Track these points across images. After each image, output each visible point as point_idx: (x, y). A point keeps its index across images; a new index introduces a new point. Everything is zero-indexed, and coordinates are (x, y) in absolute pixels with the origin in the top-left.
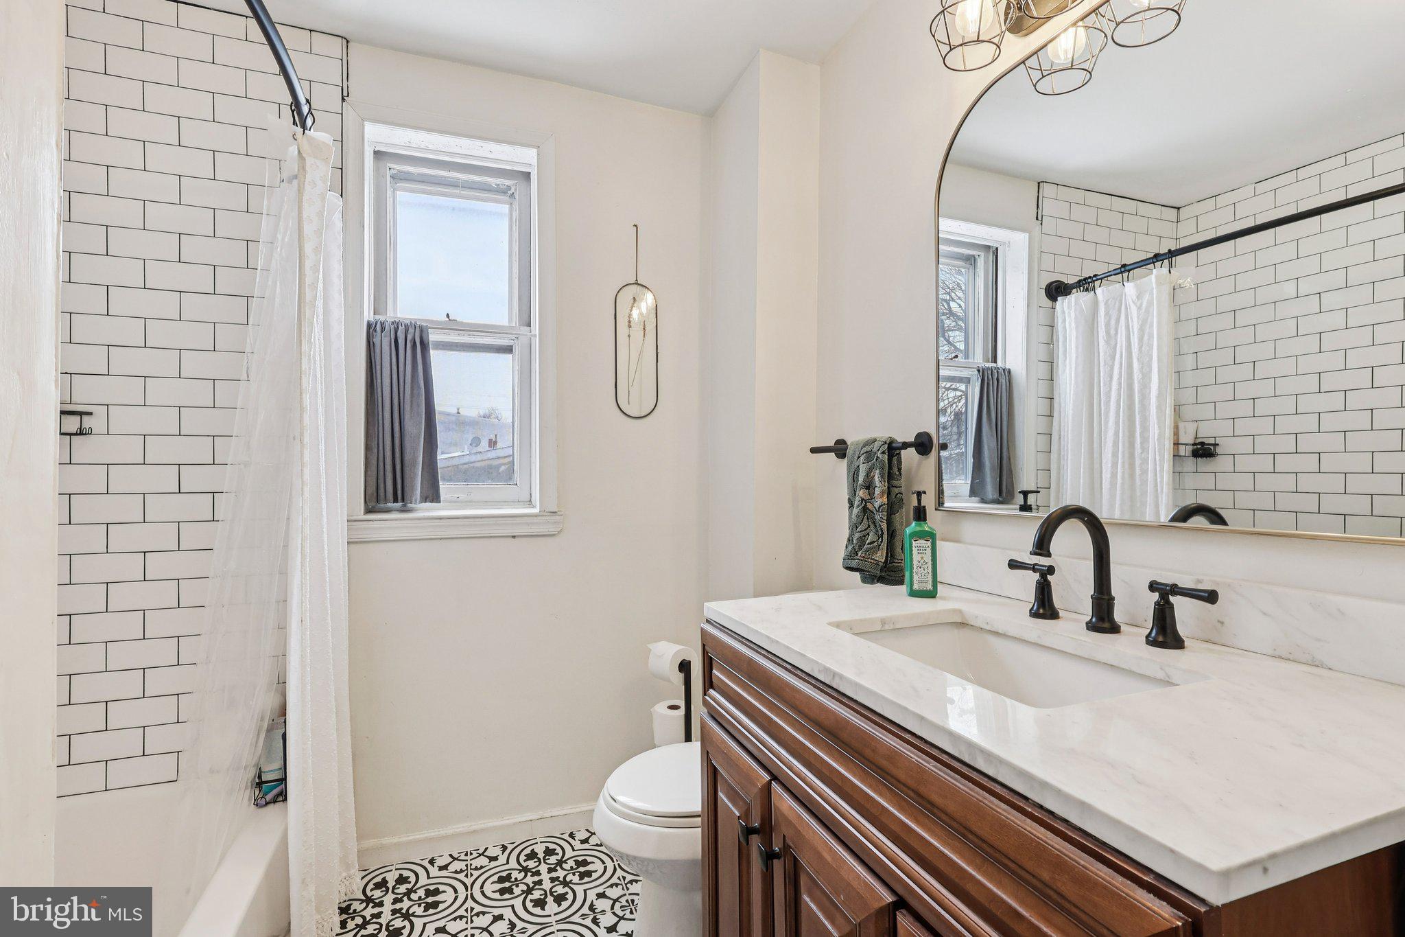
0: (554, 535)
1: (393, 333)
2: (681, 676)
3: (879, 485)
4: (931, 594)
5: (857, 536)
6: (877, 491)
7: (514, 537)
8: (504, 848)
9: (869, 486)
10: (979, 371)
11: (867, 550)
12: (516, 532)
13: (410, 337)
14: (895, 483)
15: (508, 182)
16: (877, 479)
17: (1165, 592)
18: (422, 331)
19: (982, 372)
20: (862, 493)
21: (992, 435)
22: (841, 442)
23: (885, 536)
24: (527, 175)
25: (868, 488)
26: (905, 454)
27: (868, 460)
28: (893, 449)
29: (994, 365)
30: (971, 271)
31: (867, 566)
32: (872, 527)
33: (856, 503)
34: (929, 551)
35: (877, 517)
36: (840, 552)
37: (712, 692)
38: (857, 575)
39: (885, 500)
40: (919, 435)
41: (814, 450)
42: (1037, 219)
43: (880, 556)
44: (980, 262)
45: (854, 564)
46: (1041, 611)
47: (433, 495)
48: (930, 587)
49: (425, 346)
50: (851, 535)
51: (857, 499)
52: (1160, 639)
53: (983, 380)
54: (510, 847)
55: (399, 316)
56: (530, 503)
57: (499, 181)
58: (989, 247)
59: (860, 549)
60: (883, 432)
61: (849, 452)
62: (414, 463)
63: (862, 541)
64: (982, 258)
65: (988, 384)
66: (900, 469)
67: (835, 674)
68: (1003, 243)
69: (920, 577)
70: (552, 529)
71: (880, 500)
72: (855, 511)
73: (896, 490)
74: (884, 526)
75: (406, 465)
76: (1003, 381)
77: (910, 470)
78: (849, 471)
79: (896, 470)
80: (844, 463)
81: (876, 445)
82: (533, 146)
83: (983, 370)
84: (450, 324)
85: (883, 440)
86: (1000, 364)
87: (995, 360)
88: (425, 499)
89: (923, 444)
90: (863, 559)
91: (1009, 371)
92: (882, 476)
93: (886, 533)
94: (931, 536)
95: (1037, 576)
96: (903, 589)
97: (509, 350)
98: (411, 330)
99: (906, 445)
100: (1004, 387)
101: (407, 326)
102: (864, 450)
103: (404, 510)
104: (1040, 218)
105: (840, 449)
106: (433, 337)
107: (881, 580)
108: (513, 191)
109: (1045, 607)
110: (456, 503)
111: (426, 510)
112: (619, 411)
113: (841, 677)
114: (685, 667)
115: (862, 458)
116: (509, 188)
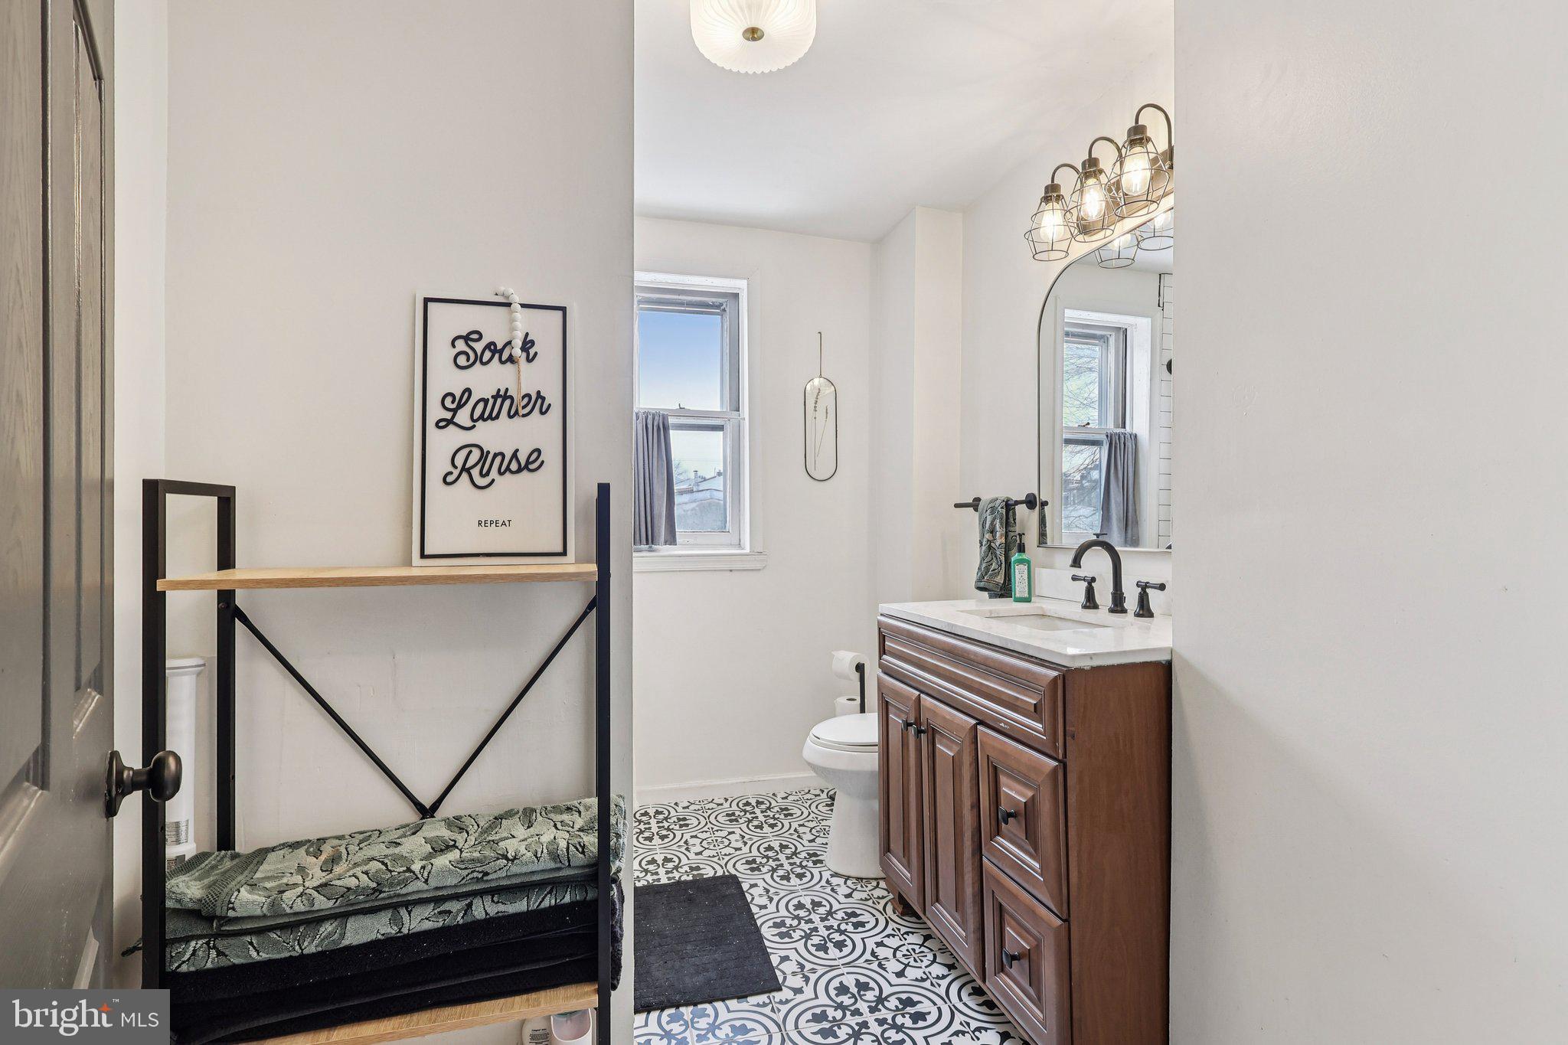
0: (760, 570)
1: (644, 420)
2: (857, 675)
3: (1000, 530)
4: (1028, 600)
5: (984, 565)
6: (998, 534)
7: (731, 571)
8: (726, 800)
9: (992, 531)
10: (1107, 436)
11: (991, 575)
12: (734, 567)
13: (655, 424)
14: (1012, 529)
15: (721, 300)
16: (998, 526)
17: (1144, 587)
18: (664, 418)
19: (1110, 437)
20: (988, 536)
21: (1119, 491)
22: (978, 500)
23: (1003, 565)
24: (736, 296)
25: (992, 532)
26: (1018, 508)
27: (992, 513)
28: (1009, 506)
29: (1123, 430)
30: (1104, 346)
31: (990, 586)
32: (994, 559)
33: (984, 543)
34: (1026, 571)
35: (998, 553)
36: (973, 576)
37: (884, 657)
38: (986, 594)
39: (1004, 541)
40: (1028, 495)
41: (957, 506)
42: (1159, 306)
43: (1000, 579)
44: (1112, 341)
45: (982, 584)
46: (1088, 604)
47: (671, 539)
48: (1026, 595)
49: (666, 428)
50: (981, 564)
51: (985, 540)
52: (1141, 612)
53: (1111, 444)
54: (730, 800)
55: (641, 406)
56: (739, 545)
57: (714, 300)
58: (1120, 328)
59: (986, 574)
60: (1002, 495)
61: (980, 507)
62: (660, 516)
63: (987, 569)
64: (1113, 337)
65: (1116, 447)
66: (1014, 520)
67: (953, 625)
68: (1132, 325)
69: (1020, 588)
70: (758, 566)
71: (1000, 540)
72: (984, 548)
73: (1012, 534)
74: (1003, 559)
75: (655, 516)
76: (1129, 444)
77: (1022, 521)
78: (980, 521)
79: (1011, 520)
80: (977, 514)
81: (998, 502)
82: (745, 279)
83: (1111, 435)
84: (682, 411)
85: (1002, 499)
86: (1128, 429)
87: (1125, 428)
88: (666, 543)
89: (1031, 502)
90: (988, 581)
91: (1136, 436)
92: (1001, 524)
93: (1004, 563)
94: (1028, 562)
95: (1086, 584)
96: (1012, 599)
97: (720, 428)
98: (657, 418)
99: (1017, 503)
100: (1130, 450)
101: (653, 415)
102: (990, 506)
103: (651, 550)
104: (1161, 305)
105: (975, 504)
106: (671, 421)
107: (1001, 596)
108: (724, 306)
109: (1090, 602)
110: (686, 545)
111: (665, 550)
112: (809, 477)
113: (956, 626)
114: (860, 668)
115: (988, 511)
116: (721, 304)
